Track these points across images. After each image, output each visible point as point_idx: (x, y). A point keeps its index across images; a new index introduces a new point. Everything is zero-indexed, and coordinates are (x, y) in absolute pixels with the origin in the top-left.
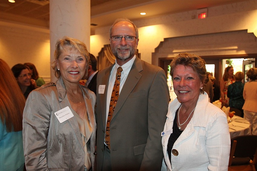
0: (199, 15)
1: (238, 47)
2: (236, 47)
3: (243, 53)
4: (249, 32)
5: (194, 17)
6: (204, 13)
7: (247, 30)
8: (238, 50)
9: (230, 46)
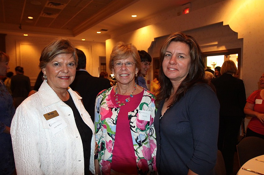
0: (183, 11)
1: (218, 43)
2: (216, 43)
3: (223, 48)
4: (224, 24)
5: (179, 14)
6: (187, 8)
7: (222, 22)
8: (218, 46)
9: (212, 42)
